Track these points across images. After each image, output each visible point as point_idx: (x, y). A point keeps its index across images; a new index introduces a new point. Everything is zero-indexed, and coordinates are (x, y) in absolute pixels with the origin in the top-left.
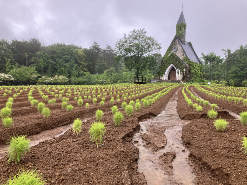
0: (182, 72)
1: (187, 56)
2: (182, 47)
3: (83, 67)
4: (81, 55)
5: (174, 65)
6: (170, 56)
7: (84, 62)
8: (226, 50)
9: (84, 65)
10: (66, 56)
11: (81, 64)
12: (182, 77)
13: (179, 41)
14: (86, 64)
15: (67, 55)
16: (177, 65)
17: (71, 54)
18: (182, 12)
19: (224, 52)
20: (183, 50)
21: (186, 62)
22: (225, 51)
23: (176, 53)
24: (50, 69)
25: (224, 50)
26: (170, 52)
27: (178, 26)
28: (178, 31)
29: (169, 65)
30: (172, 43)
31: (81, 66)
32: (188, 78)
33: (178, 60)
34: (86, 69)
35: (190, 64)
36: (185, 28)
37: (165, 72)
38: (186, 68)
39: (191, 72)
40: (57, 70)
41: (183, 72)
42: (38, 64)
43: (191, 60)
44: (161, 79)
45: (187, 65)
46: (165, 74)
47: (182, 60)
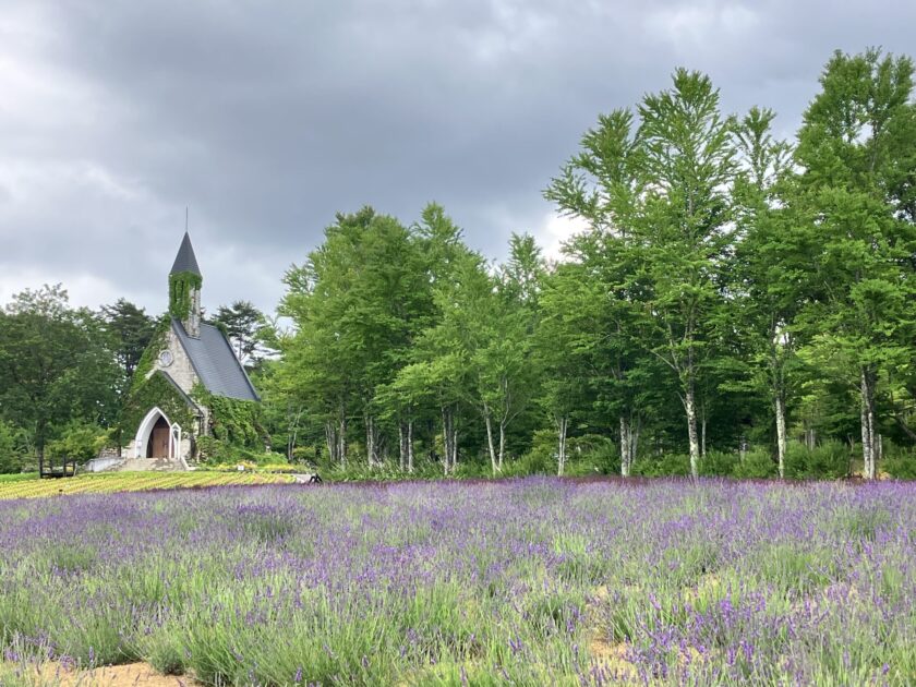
0: (186, 434)
1: (202, 381)
2: (187, 353)
5: (163, 410)
6: (150, 382)
16: (171, 409)
18: (186, 237)
20: (191, 361)
21: (199, 400)
23: (169, 371)
26: (151, 367)
27: (176, 282)
29: (149, 411)
32: (205, 450)
33: (174, 392)
35: (212, 407)
36: (198, 287)
37: (136, 433)
43: (215, 393)
44: (123, 455)
45: (202, 409)
46: (137, 438)
47: (187, 393)
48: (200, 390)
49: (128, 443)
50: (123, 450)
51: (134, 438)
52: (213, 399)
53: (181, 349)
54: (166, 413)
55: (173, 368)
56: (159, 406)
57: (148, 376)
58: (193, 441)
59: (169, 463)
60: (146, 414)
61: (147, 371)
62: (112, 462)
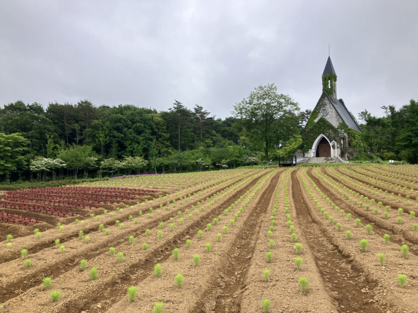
0: (339, 146)
1: (343, 121)
2: (335, 109)
3: (164, 140)
4: (159, 122)
5: (325, 135)
6: (318, 122)
7: (165, 132)
8: (388, 107)
9: (164, 136)
10: (138, 124)
11: (161, 136)
12: (339, 153)
13: (329, 100)
14: (167, 135)
15: (139, 122)
16: (329, 135)
17: (145, 121)
18: (329, 57)
19: (385, 110)
20: (337, 112)
21: (343, 130)
22: (386, 108)
23: (326, 118)
24: (115, 146)
25: (384, 108)
26: (317, 116)
27: (326, 79)
28: (325, 85)
29: (318, 136)
30: (318, 103)
31: (160, 139)
32: (349, 153)
33: (330, 127)
34: (168, 143)
35: (349, 133)
36: (335, 80)
37: (312, 146)
38: (343, 139)
39: (352, 145)
40: (126, 148)
41: (341, 145)
42: (97, 140)
43: (350, 127)
44: (306, 156)
45: (345, 134)
46: (312, 148)
47: (336, 127)
48: (343, 125)
49: (308, 151)
50: (306, 154)
51: (311, 149)
52: (349, 130)
53: (332, 107)
54: (327, 137)
55: (328, 116)
56: (324, 134)
57: (316, 121)
58: (341, 149)
59: (332, 159)
60: (317, 137)
61: (315, 118)
62: (302, 159)
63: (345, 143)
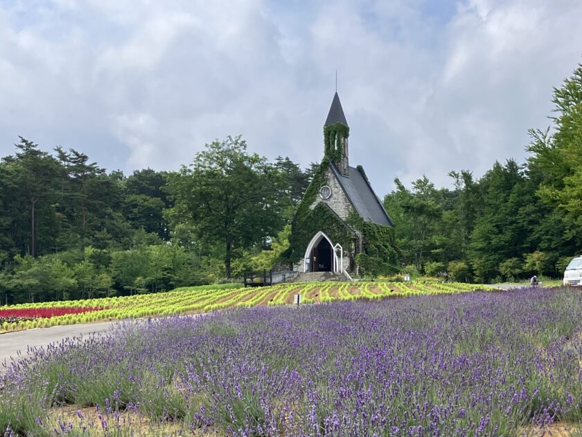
0: (346, 252)
1: (355, 211)
2: (343, 189)
6: (315, 211)
12: (348, 264)
13: (334, 173)
16: (333, 233)
18: (336, 93)
20: (346, 194)
21: (354, 226)
23: (328, 203)
26: (314, 200)
27: (329, 132)
28: (328, 143)
29: (314, 234)
35: (364, 231)
36: (346, 136)
37: (304, 252)
38: (355, 240)
43: (366, 220)
44: (295, 270)
47: (344, 219)
48: (355, 218)
49: (298, 261)
50: (295, 266)
51: (303, 257)
52: (365, 225)
53: (338, 185)
54: (329, 236)
55: (332, 200)
56: (323, 231)
57: (312, 207)
58: (351, 259)
59: (335, 275)
60: (312, 237)
61: (311, 203)
62: (287, 275)
63: (358, 247)
